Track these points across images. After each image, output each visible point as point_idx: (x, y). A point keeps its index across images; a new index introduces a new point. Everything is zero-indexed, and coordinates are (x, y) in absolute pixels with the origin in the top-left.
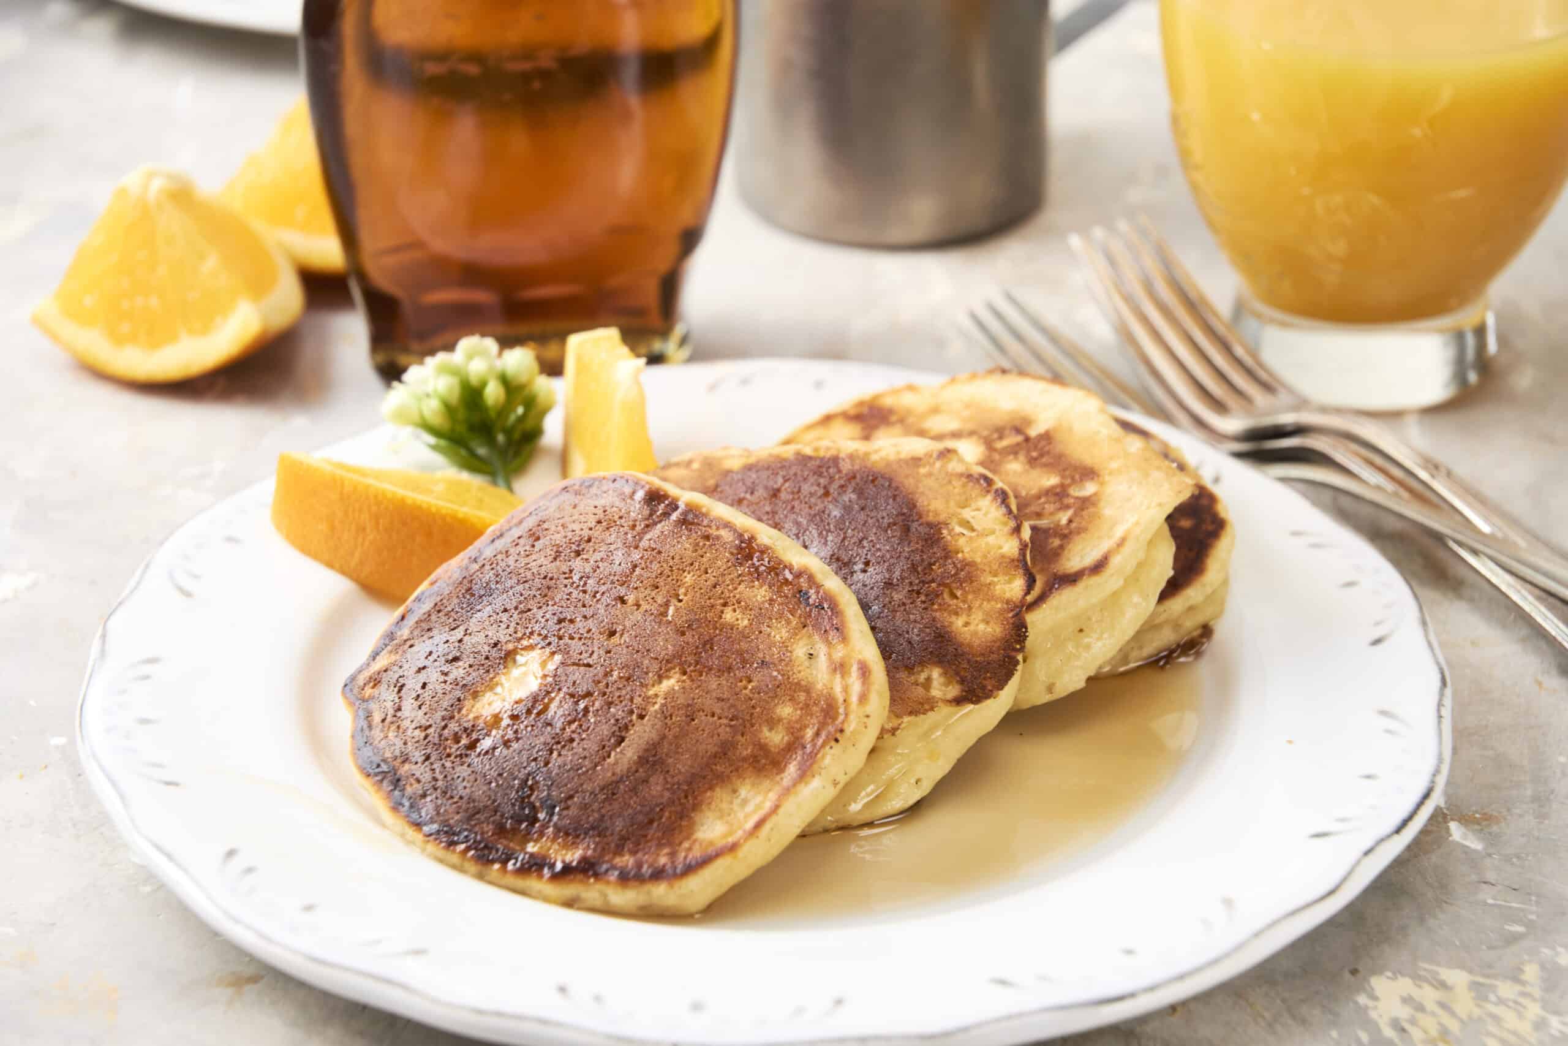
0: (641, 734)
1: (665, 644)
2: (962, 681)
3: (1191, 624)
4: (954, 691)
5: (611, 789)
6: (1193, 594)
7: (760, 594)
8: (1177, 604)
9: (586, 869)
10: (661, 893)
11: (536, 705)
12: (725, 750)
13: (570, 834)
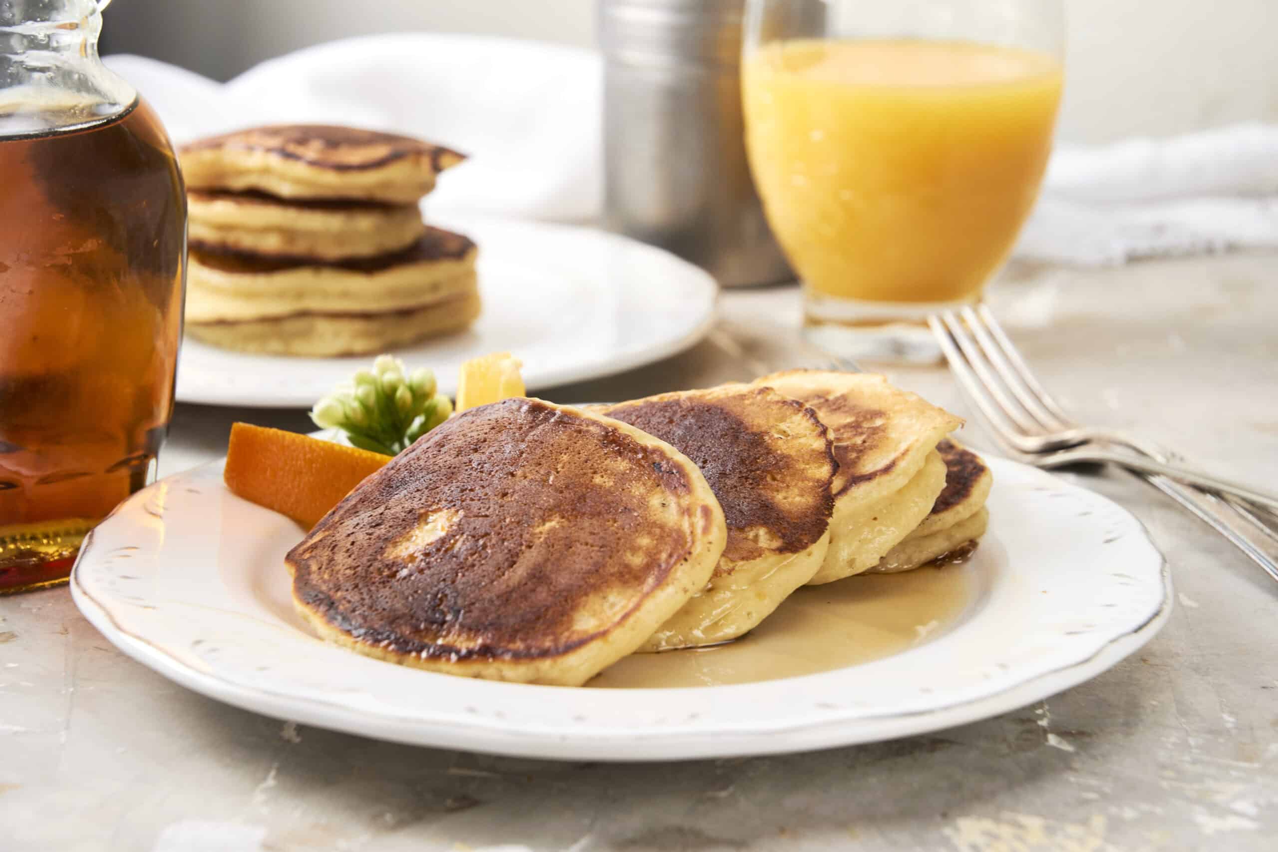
0: (528, 560)
1: (547, 499)
2: (783, 536)
3: (960, 536)
4: (776, 544)
5: (506, 597)
6: (961, 511)
7: (622, 465)
8: (949, 517)
9: (487, 652)
10: (545, 665)
11: (443, 546)
12: (597, 569)
13: (472, 629)
